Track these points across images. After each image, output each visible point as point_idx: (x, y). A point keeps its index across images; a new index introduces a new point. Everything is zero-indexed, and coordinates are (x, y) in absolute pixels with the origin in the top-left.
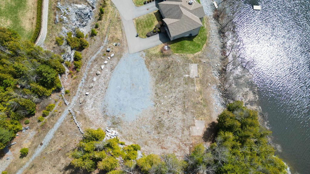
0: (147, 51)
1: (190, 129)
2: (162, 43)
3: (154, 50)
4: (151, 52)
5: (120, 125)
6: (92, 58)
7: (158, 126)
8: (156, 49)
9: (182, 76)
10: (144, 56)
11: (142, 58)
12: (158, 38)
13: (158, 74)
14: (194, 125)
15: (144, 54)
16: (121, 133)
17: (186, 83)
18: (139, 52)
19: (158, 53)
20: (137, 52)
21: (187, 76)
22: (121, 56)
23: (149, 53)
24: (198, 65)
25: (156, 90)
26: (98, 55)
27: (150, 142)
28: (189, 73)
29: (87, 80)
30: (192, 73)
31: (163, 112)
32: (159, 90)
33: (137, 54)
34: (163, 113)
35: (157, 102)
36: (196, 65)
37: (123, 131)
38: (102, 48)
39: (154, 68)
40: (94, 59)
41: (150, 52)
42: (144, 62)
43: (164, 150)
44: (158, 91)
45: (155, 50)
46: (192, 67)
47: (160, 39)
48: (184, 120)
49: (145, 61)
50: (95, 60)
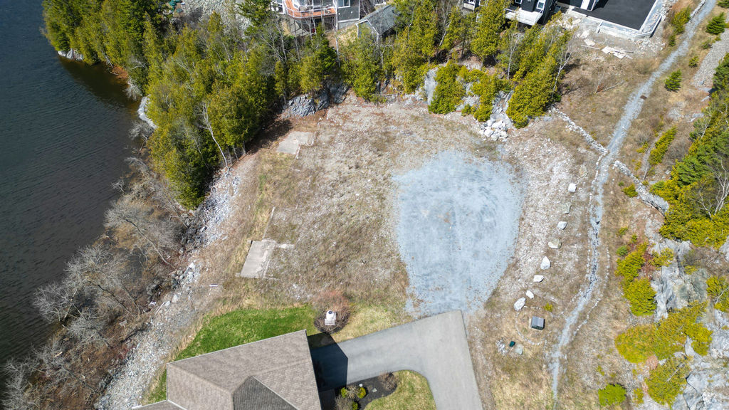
0: (400, 319)
1: (315, 142)
2: (341, 346)
3: (372, 322)
4: (384, 314)
5: (476, 145)
6: (589, 295)
7: (386, 143)
8: (365, 323)
9: (299, 246)
10: (409, 302)
11: (417, 293)
12: (351, 368)
13: (372, 244)
14: (302, 147)
15: (409, 308)
16: (471, 133)
17: (294, 228)
18: (426, 316)
19: (359, 310)
20: (433, 317)
21: (284, 246)
22: (490, 304)
23: (393, 312)
24: (240, 271)
25: (382, 206)
26: (571, 308)
27: (408, 121)
28: (276, 252)
29: (585, 223)
30: (266, 253)
31: (372, 166)
32: (373, 205)
33: (435, 311)
34: (370, 163)
35: (383, 182)
36: (244, 273)
37: (467, 136)
38: (565, 339)
39: (379, 262)
40: (581, 293)
41: (389, 312)
42: (412, 279)
43: (378, 112)
44: (377, 204)
45: (369, 320)
46: (260, 268)
47: (344, 360)
48: (323, 157)
49: (407, 284)
50: (575, 288)
